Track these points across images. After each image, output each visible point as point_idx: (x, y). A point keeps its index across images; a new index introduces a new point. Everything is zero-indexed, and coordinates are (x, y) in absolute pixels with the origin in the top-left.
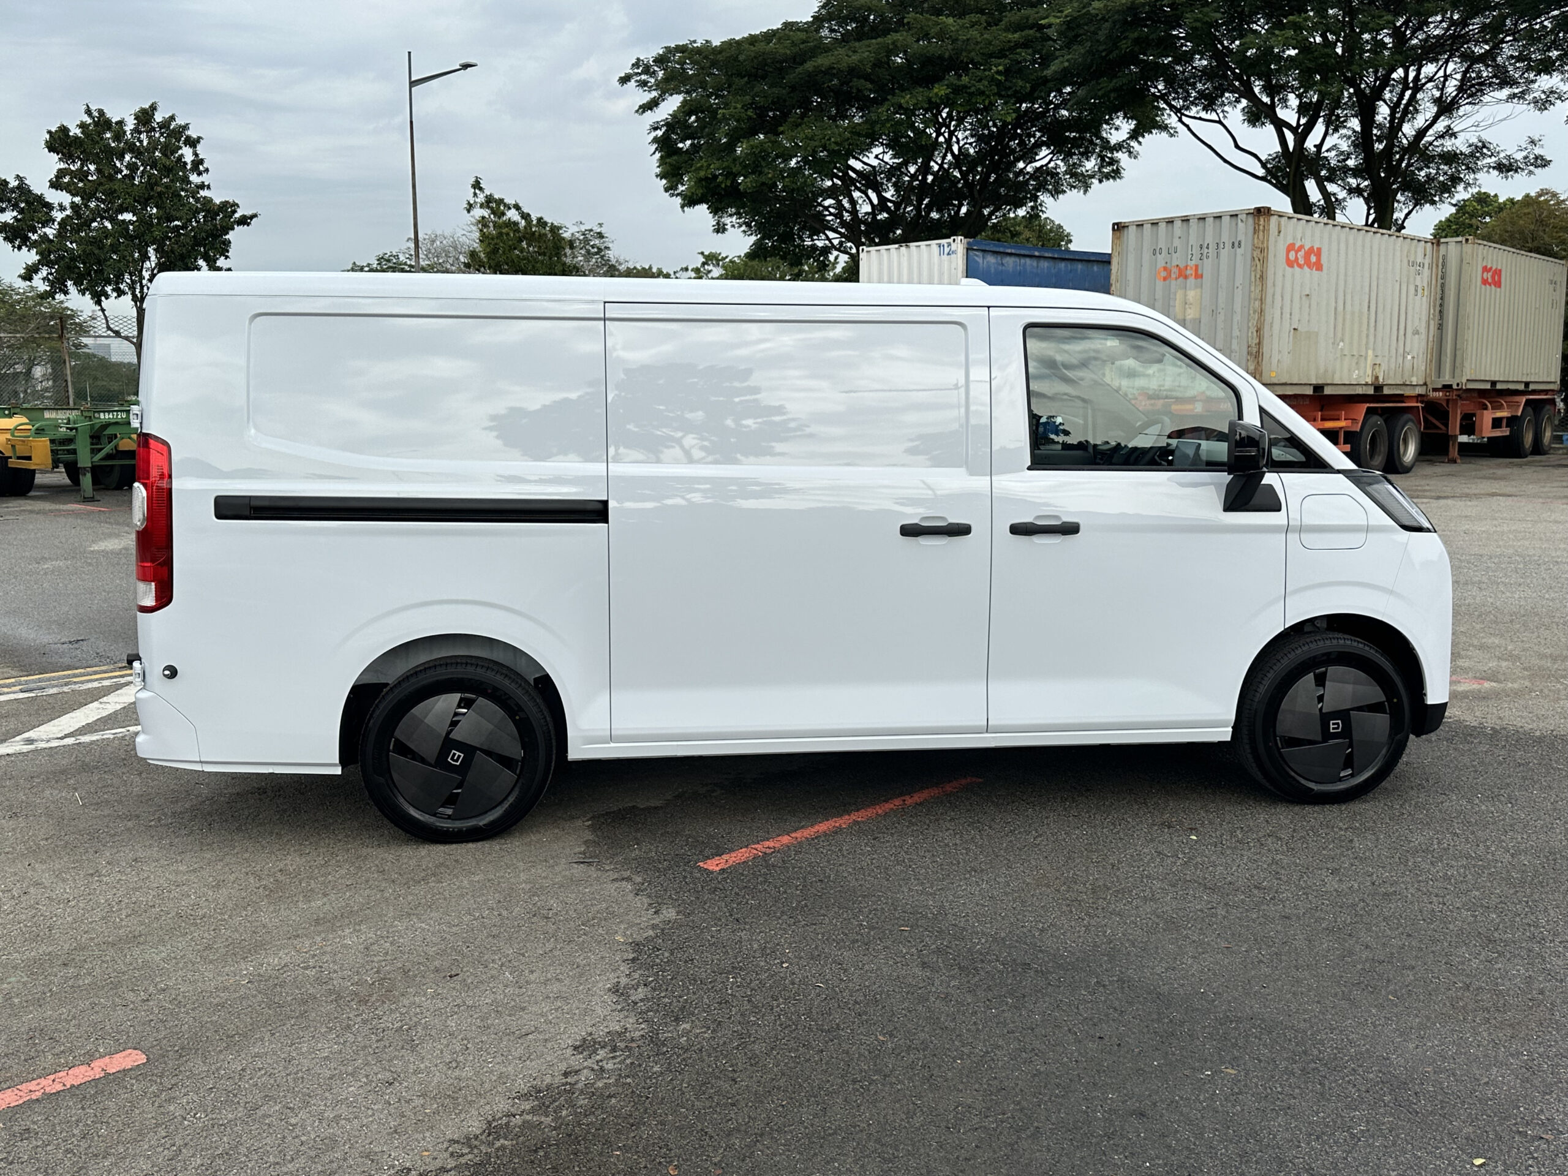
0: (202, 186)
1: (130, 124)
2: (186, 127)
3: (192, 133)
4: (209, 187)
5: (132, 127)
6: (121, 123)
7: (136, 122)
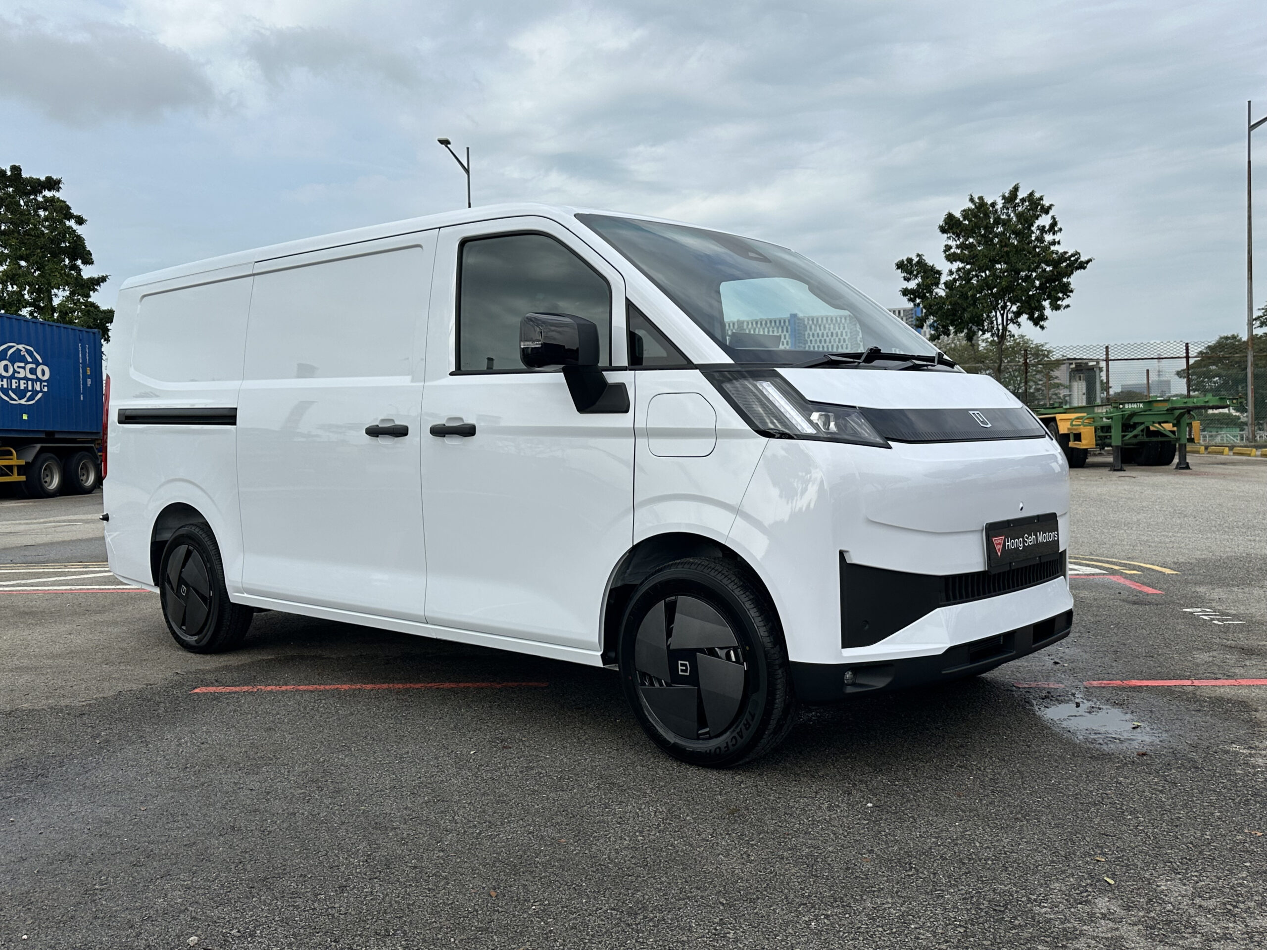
0: (1054, 243)
1: (1000, 204)
2: (1041, 199)
3: (1046, 203)
4: (1059, 243)
5: (1001, 206)
6: (993, 205)
7: (1003, 201)
